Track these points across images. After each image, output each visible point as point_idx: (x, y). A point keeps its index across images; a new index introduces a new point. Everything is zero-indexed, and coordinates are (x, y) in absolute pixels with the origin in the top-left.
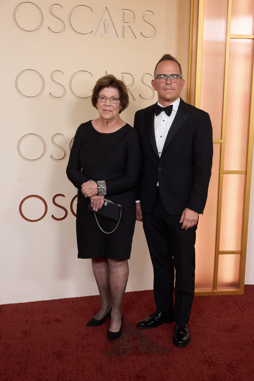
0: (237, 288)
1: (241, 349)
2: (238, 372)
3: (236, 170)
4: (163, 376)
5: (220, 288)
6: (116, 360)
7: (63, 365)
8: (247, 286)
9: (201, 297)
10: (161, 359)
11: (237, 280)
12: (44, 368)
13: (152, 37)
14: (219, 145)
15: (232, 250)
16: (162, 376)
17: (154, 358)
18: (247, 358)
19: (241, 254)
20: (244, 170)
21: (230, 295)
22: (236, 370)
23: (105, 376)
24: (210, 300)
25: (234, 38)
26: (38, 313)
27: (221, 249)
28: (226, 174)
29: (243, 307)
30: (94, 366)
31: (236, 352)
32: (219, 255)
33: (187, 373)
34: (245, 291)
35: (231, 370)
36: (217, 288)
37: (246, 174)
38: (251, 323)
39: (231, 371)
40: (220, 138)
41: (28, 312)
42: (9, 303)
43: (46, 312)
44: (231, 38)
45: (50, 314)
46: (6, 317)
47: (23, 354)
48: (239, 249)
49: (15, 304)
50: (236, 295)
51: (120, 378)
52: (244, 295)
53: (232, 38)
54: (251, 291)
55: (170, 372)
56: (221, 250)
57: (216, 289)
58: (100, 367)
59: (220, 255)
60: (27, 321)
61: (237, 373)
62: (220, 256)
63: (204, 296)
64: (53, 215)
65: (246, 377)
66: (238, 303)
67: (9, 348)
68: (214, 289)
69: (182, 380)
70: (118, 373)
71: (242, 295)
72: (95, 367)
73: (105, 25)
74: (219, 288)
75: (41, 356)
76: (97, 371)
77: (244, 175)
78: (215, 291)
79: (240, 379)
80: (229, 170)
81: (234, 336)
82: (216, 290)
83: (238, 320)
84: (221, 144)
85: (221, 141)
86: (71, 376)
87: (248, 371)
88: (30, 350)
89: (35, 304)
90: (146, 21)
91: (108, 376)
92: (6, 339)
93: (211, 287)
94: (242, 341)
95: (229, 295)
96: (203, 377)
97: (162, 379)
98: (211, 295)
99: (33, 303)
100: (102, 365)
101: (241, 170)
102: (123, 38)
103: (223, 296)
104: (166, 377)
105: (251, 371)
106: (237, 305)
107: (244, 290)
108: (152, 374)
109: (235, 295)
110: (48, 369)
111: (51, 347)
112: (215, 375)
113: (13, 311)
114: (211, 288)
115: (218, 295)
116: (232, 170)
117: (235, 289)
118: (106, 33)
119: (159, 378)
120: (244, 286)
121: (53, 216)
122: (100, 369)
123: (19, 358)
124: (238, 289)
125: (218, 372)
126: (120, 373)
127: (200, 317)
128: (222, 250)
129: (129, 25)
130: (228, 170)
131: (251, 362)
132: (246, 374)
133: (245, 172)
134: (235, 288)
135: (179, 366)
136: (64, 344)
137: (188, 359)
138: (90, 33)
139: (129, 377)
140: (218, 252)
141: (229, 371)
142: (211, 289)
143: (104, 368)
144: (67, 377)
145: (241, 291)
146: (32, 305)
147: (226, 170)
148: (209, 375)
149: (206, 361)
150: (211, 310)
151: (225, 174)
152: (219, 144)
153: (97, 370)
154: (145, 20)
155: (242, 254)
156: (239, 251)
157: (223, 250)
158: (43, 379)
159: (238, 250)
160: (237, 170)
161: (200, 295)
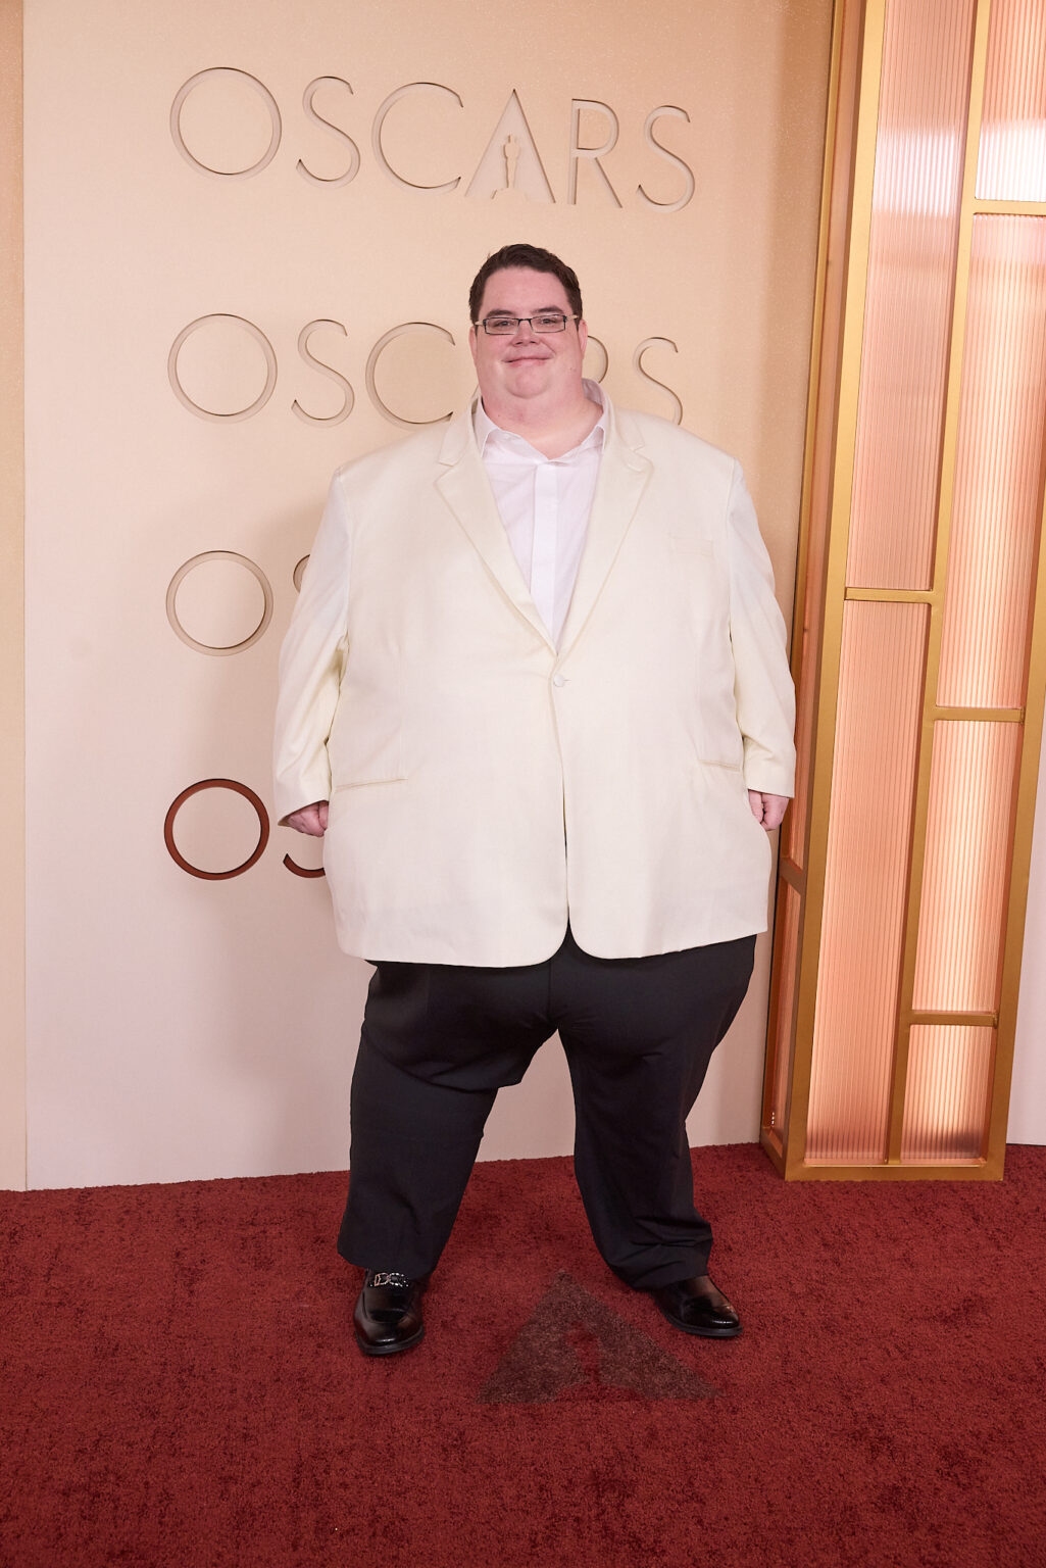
0: (975, 1157)
1: (995, 1393)
2: (982, 1481)
3: (984, 706)
4: (696, 1485)
5: (912, 1153)
6: (517, 1415)
7: (317, 1427)
8: (1015, 1150)
9: (837, 1184)
10: (688, 1418)
11: (978, 1124)
12: (245, 1436)
13: (682, 204)
14: (923, 609)
15: (959, 1009)
16: (691, 1484)
17: (660, 1414)
18: (1019, 1427)
19: (995, 1027)
20: (1015, 706)
21: (951, 1182)
22: (976, 1471)
23: (474, 1477)
24: (871, 1199)
25: (987, 214)
26: (221, 1223)
27: (919, 1005)
28: (945, 722)
29: (998, 1230)
30: (433, 1437)
31: (977, 1404)
32: (912, 1026)
33: (789, 1478)
34: (1007, 1171)
35: (958, 1470)
36: (902, 1153)
37: (1022, 723)
38: (1031, 1292)
39: (956, 1475)
40: (925, 584)
41: (183, 1220)
42: (111, 1185)
43: (252, 1224)
44: (976, 214)
45: (264, 1232)
46: (100, 1237)
47: (167, 1381)
48: (986, 1006)
49: (135, 1186)
50: (974, 1181)
51: (532, 1483)
52: (1004, 1185)
53: (981, 214)
54: (1031, 1168)
55: (721, 1471)
56: (918, 1008)
57: (897, 1156)
58: (457, 1440)
59: (917, 1026)
60: (178, 1254)
61: (978, 1483)
62: (915, 1029)
63: (852, 1182)
64: (287, 855)
65: (1014, 1500)
66: (982, 1213)
67: (113, 1355)
68: (887, 1156)
69: (768, 1502)
70: (526, 1465)
71: (996, 1183)
72: (436, 1440)
73: (506, 158)
74: (907, 1154)
75: (233, 1391)
76: (443, 1456)
77: (1014, 727)
78: (893, 1164)
79: (991, 1507)
80: (957, 705)
81: (965, 1341)
82: (898, 1162)
83: (981, 1279)
84: (930, 606)
85: (930, 596)
86: (347, 1470)
87: (1023, 1479)
88: (193, 1367)
89: (210, 1189)
90: (658, 145)
91: (488, 1477)
92: (101, 1322)
93: (876, 1149)
94: (998, 1362)
95: (945, 1182)
96: (850, 1494)
97: (690, 1494)
98: (879, 1180)
99: (200, 1187)
100: (461, 1434)
101: (1004, 706)
102: (573, 206)
103: (922, 1183)
104: (708, 1490)
105: (1032, 1479)
106: (976, 1219)
107: (1006, 1165)
108: (654, 1473)
109: (971, 1182)
110: (260, 1440)
111: (271, 1358)
112: (896, 1489)
113: (127, 1212)
114: (876, 1154)
115: (903, 1182)
116: (968, 705)
117: (971, 1160)
118: (510, 184)
119: (679, 1489)
120: (1003, 1151)
121: (288, 861)
122: (455, 1446)
123: (149, 1393)
124: (980, 1159)
125: (905, 1478)
126: (533, 1464)
127: (837, 1262)
128: (923, 1008)
129: (596, 159)
130: (952, 705)
131: (1034, 1444)
132: (1015, 1490)
133: (1017, 715)
134: (968, 1154)
135: (755, 1446)
136: (319, 1346)
137: (789, 1422)
138: (453, 185)
139: (566, 1483)
140: (907, 1018)
141: (949, 1474)
142: (878, 1154)
143: (470, 1443)
144: (333, 1473)
145: (992, 1170)
146: (198, 1193)
147: (947, 704)
148: (871, 1486)
149: (858, 1431)
150: (878, 1236)
151: (940, 722)
152: (922, 605)
153: (445, 1450)
154: (655, 142)
155: (1000, 1026)
156: (989, 1013)
157: (929, 1008)
158: (243, 1477)
159: (985, 1010)
160: (989, 706)
161: (833, 1180)
